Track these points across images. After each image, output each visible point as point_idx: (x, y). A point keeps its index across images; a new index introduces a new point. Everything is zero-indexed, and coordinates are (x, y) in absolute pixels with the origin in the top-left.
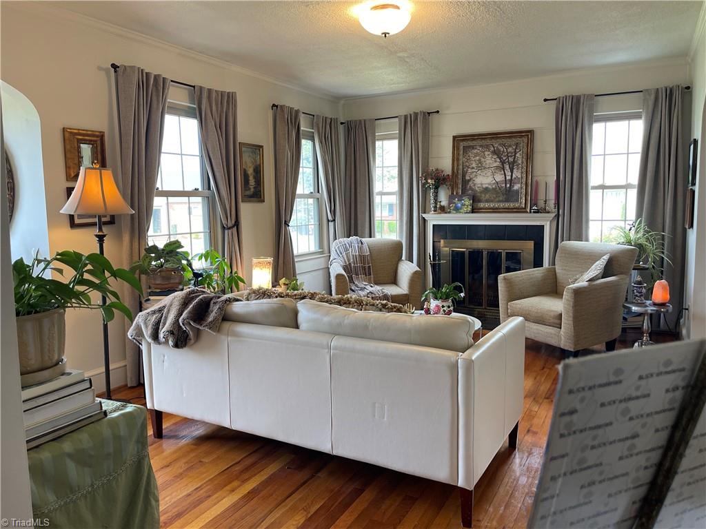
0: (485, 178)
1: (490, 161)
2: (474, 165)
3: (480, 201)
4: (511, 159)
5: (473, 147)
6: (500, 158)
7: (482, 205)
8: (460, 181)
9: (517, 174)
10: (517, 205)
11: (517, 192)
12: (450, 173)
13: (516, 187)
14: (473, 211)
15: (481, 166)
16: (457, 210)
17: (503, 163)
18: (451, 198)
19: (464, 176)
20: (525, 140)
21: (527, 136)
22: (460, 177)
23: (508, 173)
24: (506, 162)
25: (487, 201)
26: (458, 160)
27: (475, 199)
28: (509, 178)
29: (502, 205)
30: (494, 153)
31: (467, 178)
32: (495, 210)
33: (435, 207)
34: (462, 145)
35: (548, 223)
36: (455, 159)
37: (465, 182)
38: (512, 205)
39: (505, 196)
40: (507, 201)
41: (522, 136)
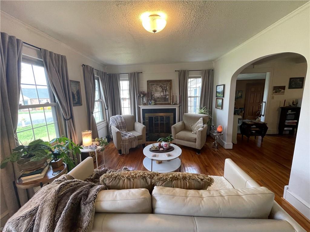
0: (158, 94)
1: (159, 89)
2: (154, 90)
3: (157, 101)
4: (165, 89)
5: (154, 85)
6: (162, 88)
7: (157, 103)
8: (150, 95)
9: (167, 93)
10: (168, 102)
11: (168, 98)
12: (147, 93)
13: (167, 97)
14: (155, 105)
15: (156, 91)
16: (150, 104)
17: (163, 89)
18: (148, 101)
19: (151, 93)
20: (169, 83)
21: (170, 81)
22: (150, 94)
23: (165, 93)
24: (164, 90)
25: (159, 101)
26: (149, 88)
27: (155, 101)
28: (165, 94)
29: (163, 102)
30: (160, 86)
31: (152, 94)
32: (161, 104)
33: (143, 103)
34: (150, 83)
35: (177, 108)
36: (148, 88)
37: (152, 96)
38: (166, 102)
39: (164, 100)
40: (165, 101)
41: (168, 82)
